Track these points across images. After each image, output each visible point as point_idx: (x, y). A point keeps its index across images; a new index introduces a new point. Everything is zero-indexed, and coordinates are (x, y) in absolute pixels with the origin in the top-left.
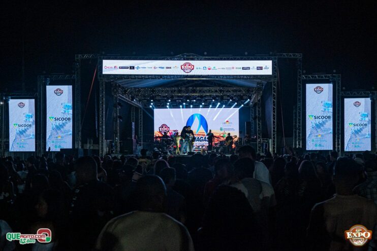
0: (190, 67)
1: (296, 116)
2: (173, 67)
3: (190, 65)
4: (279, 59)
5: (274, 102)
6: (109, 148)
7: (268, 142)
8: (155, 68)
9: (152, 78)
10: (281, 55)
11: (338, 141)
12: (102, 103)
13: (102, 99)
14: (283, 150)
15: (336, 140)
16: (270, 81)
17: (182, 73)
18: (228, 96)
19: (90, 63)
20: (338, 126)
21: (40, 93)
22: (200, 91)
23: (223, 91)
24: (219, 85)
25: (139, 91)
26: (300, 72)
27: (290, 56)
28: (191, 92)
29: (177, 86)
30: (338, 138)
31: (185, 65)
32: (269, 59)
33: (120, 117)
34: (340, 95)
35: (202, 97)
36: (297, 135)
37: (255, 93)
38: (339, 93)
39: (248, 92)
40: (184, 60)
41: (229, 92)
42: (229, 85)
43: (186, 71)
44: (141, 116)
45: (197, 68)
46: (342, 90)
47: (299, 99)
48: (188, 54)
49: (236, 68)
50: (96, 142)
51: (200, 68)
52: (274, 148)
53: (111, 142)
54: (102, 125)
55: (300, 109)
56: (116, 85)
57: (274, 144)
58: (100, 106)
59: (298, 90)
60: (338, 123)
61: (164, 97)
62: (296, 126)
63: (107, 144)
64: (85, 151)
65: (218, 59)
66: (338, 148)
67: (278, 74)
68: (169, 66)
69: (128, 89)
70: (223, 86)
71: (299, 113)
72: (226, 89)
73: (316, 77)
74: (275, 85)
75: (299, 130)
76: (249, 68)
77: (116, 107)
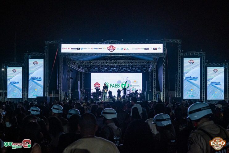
0: (113, 48)
1: (177, 78)
2: (102, 48)
3: (113, 47)
4: (167, 43)
5: (164, 69)
6: (64, 96)
7: (160, 94)
8: (92, 49)
9: (90, 55)
10: (168, 41)
11: (203, 94)
12: (61, 69)
13: (61, 67)
14: (169, 98)
15: (202, 93)
16: (161, 57)
17: (108, 52)
18: (136, 66)
19: (54, 46)
20: (203, 84)
21: (25, 64)
22: (119, 63)
23: (133, 63)
24: (130, 59)
25: (83, 62)
26: (180, 51)
27: (174, 41)
28: (113, 63)
29: (105, 59)
30: (203, 92)
31: (110, 47)
32: (161, 43)
33: (71, 78)
34: (205, 65)
35: (120, 66)
36: (178, 89)
37: (152, 64)
38: (204, 64)
39: (148, 63)
40: (110, 44)
41: (137, 63)
42: (136, 59)
43: (111, 51)
44: (83, 78)
45: (117, 49)
46: (206, 62)
47: (179, 68)
48: (112, 41)
49: (141, 49)
50: (57, 92)
51: (119, 49)
52: (163, 97)
53: (66, 93)
54: (61, 83)
55: (179, 74)
56: (69, 59)
57: (163, 95)
58: (60, 71)
59: (179, 62)
60: (203, 82)
61: (97, 66)
62: (177, 84)
63: (63, 94)
64: (51, 98)
65: (130, 44)
66: (203, 98)
67: (166, 52)
68: (101, 48)
69: (76, 62)
70: (133, 60)
71: (179, 76)
72: (135, 61)
73: (189, 54)
74: (164, 59)
75: (179, 86)
76: (148, 49)
77: (69, 72)
